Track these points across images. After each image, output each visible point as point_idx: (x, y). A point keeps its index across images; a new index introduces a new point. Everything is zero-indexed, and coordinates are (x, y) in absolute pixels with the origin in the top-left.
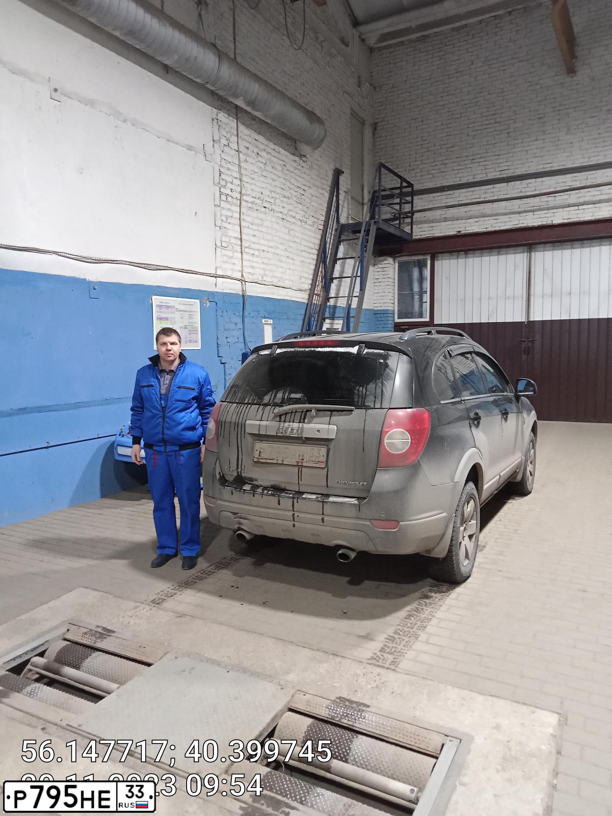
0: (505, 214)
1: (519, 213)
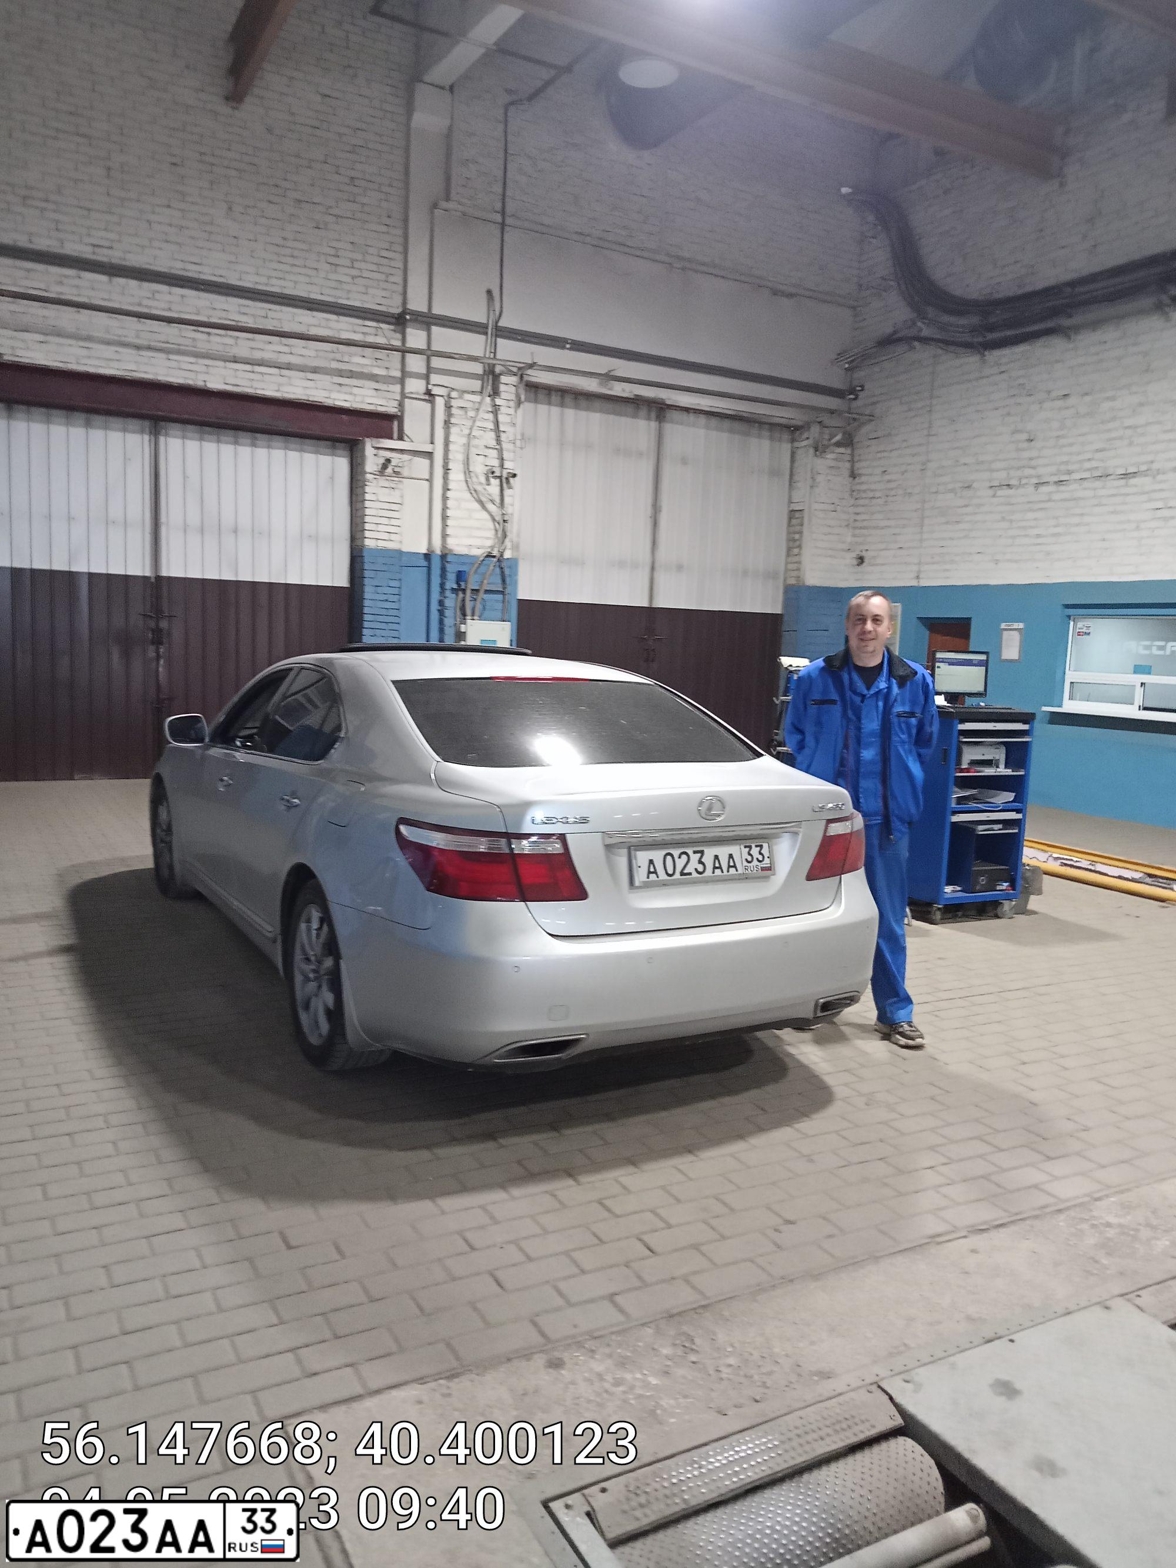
0: (108, 343)
1: (138, 348)
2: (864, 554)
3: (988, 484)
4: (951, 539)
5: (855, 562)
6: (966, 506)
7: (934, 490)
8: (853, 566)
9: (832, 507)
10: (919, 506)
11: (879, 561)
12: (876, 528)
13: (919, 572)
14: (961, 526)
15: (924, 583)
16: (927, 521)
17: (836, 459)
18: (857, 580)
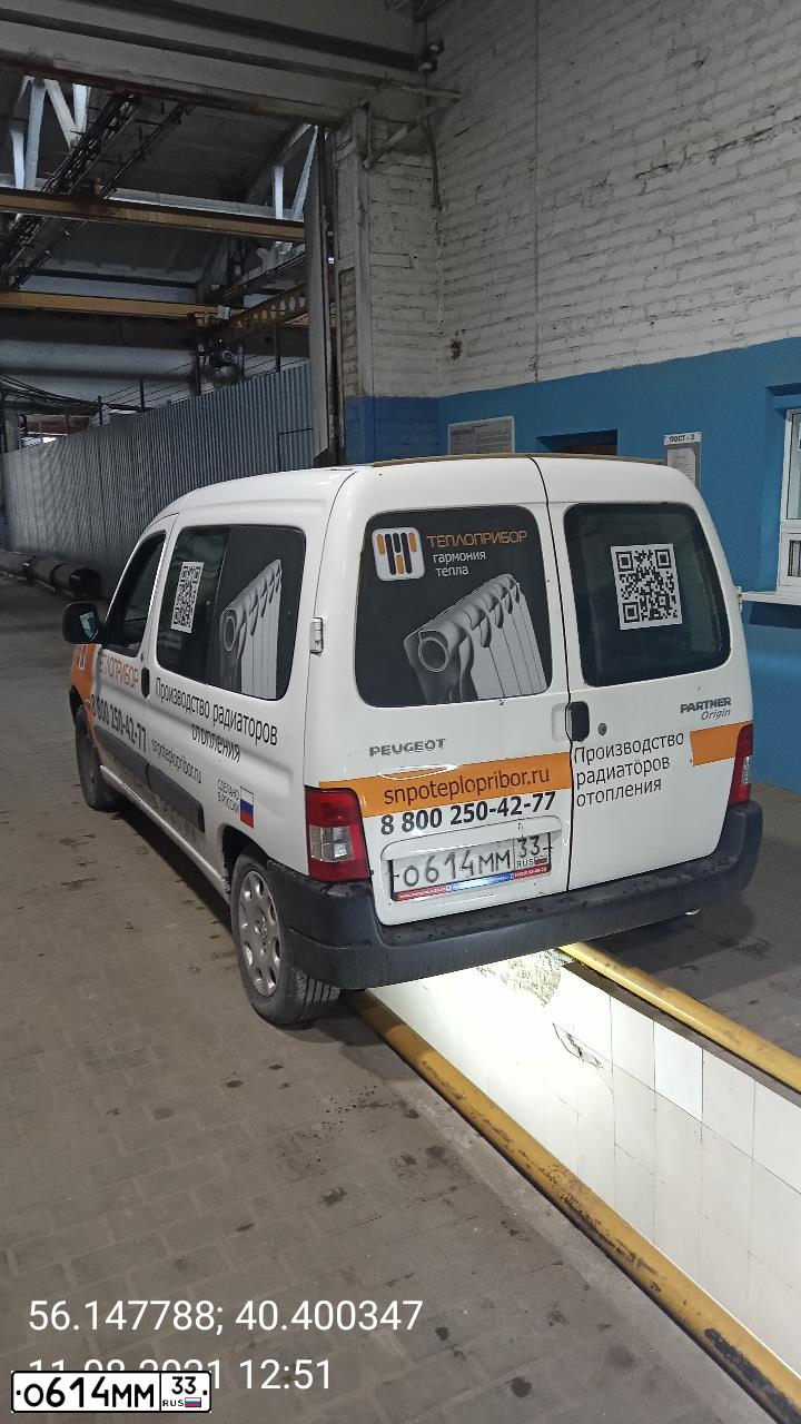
2: (461, 337)
3: (631, 172)
4: (581, 288)
5: (450, 353)
6: (599, 222)
7: (549, 202)
8: (447, 360)
9: (404, 261)
10: (530, 237)
11: (482, 346)
12: (474, 289)
13: (537, 356)
14: (593, 262)
15: (545, 376)
16: (541, 263)
17: (406, 177)
18: (454, 383)
